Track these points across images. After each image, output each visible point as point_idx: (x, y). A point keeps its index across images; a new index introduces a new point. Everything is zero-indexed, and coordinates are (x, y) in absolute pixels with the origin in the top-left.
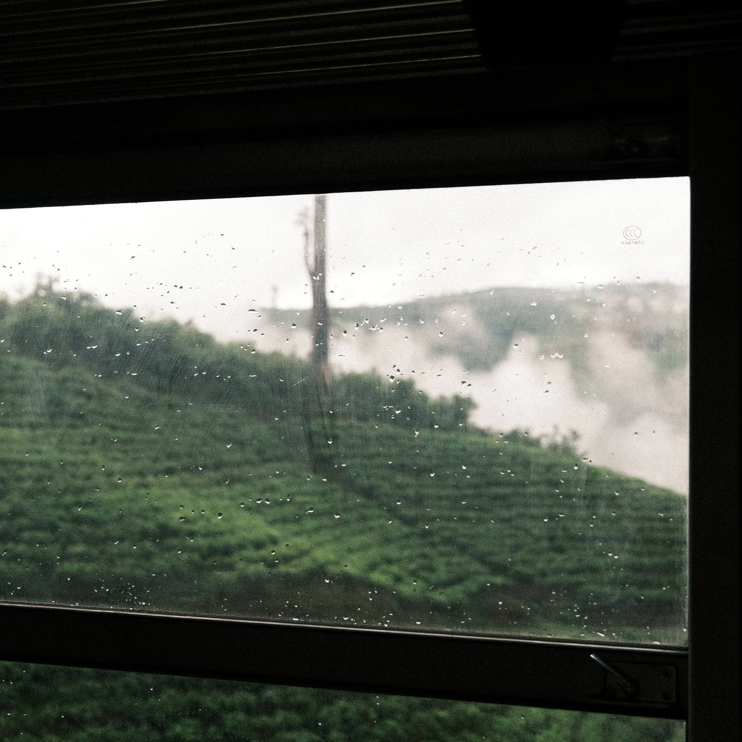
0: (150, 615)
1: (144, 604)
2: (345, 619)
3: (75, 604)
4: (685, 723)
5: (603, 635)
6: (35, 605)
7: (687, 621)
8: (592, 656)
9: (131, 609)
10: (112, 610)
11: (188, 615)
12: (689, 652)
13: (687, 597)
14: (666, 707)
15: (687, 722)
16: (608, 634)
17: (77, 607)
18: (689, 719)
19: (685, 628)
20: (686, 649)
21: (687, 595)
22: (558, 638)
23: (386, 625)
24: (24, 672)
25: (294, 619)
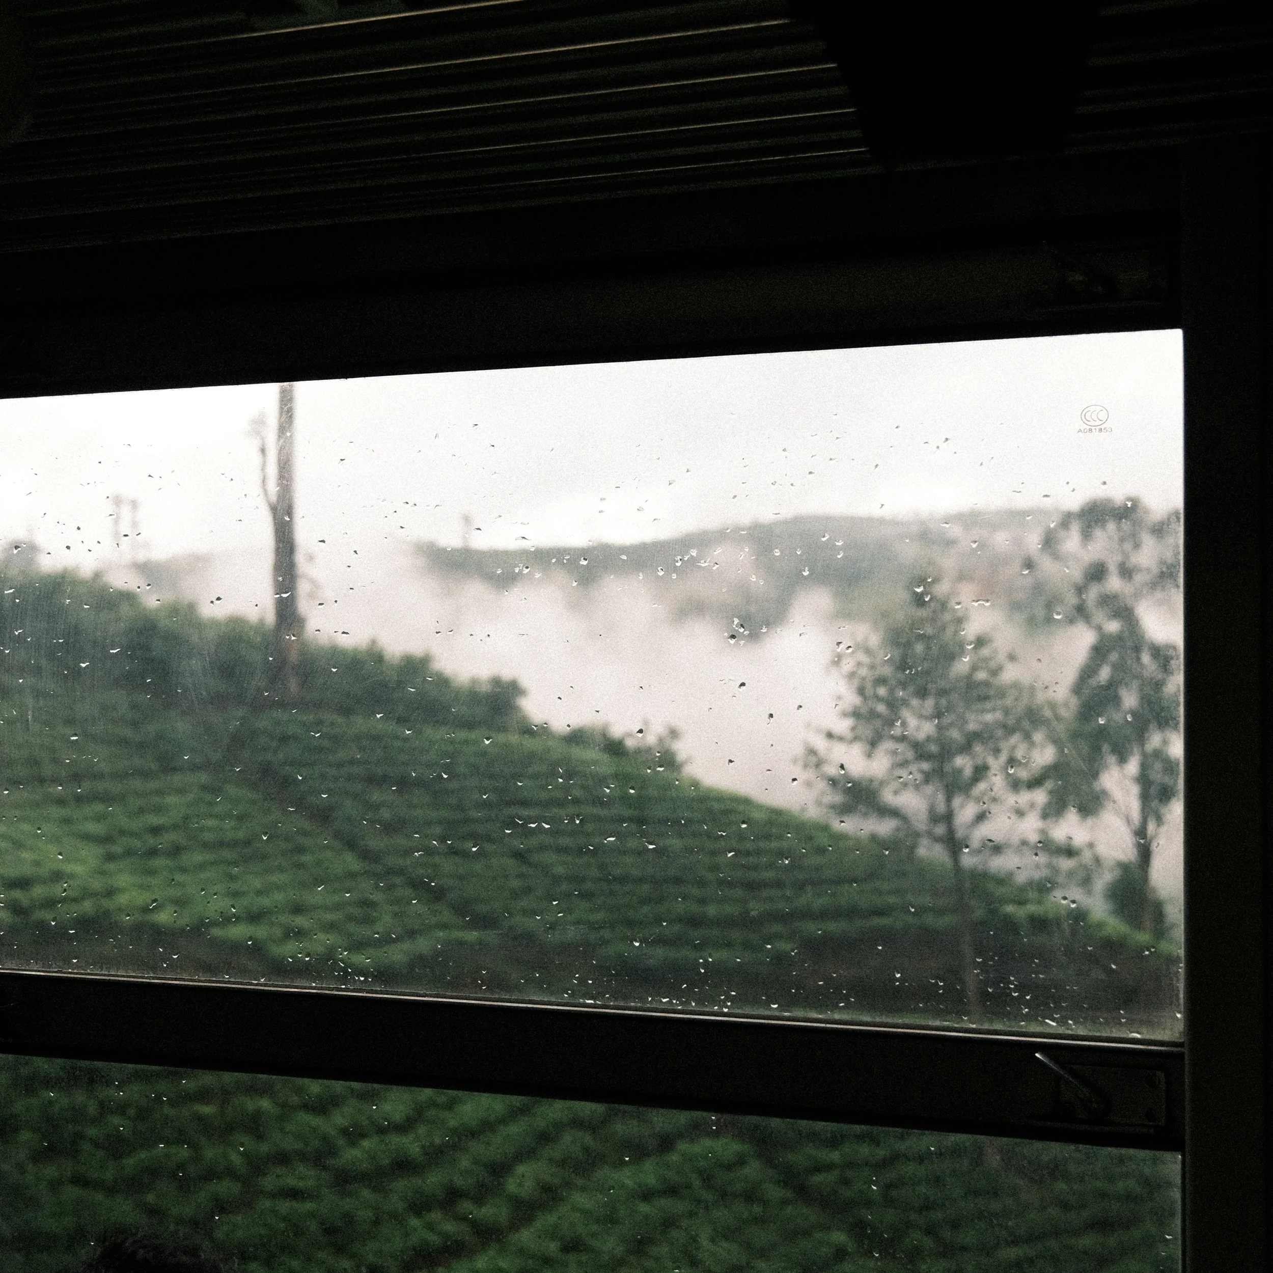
0: (371, 995)
1: (362, 979)
2: (664, 1000)
3: (259, 980)
4: (1180, 1157)
5: (1054, 1024)
6: (199, 981)
7: (1182, 1001)
8: (1037, 1055)
9: (343, 987)
10: (314, 988)
11: (428, 996)
12: (1185, 1050)
13: (1181, 965)
14: (1152, 1131)
15: (1183, 1156)
16: (1062, 1022)
17: (261, 985)
18: (1187, 1150)
19: (1180, 1012)
20: (1180, 1045)
21: (1181, 963)
22: (986, 1029)
23: (726, 1010)
24: (184, 1082)
25: (588, 1001)
